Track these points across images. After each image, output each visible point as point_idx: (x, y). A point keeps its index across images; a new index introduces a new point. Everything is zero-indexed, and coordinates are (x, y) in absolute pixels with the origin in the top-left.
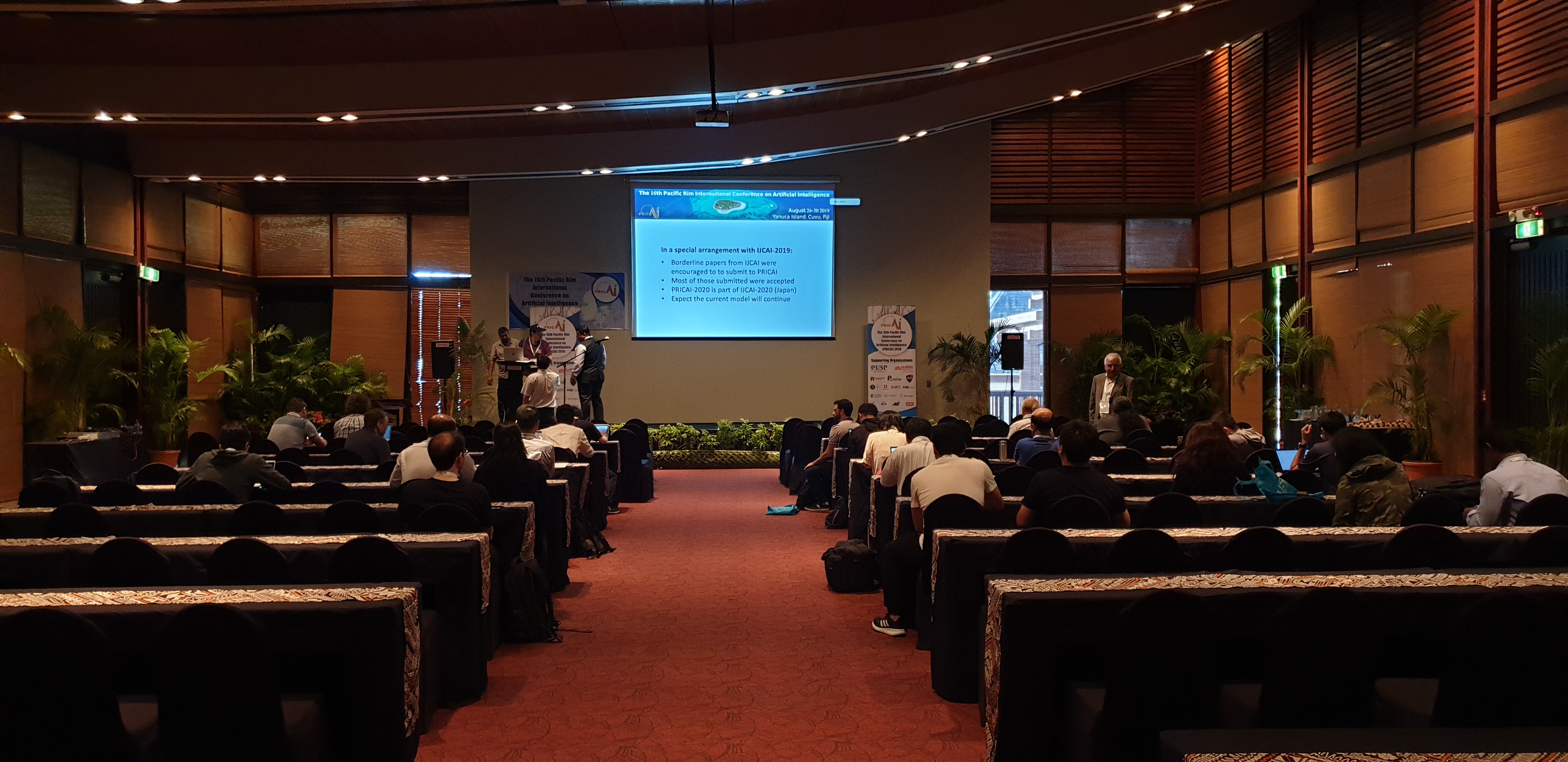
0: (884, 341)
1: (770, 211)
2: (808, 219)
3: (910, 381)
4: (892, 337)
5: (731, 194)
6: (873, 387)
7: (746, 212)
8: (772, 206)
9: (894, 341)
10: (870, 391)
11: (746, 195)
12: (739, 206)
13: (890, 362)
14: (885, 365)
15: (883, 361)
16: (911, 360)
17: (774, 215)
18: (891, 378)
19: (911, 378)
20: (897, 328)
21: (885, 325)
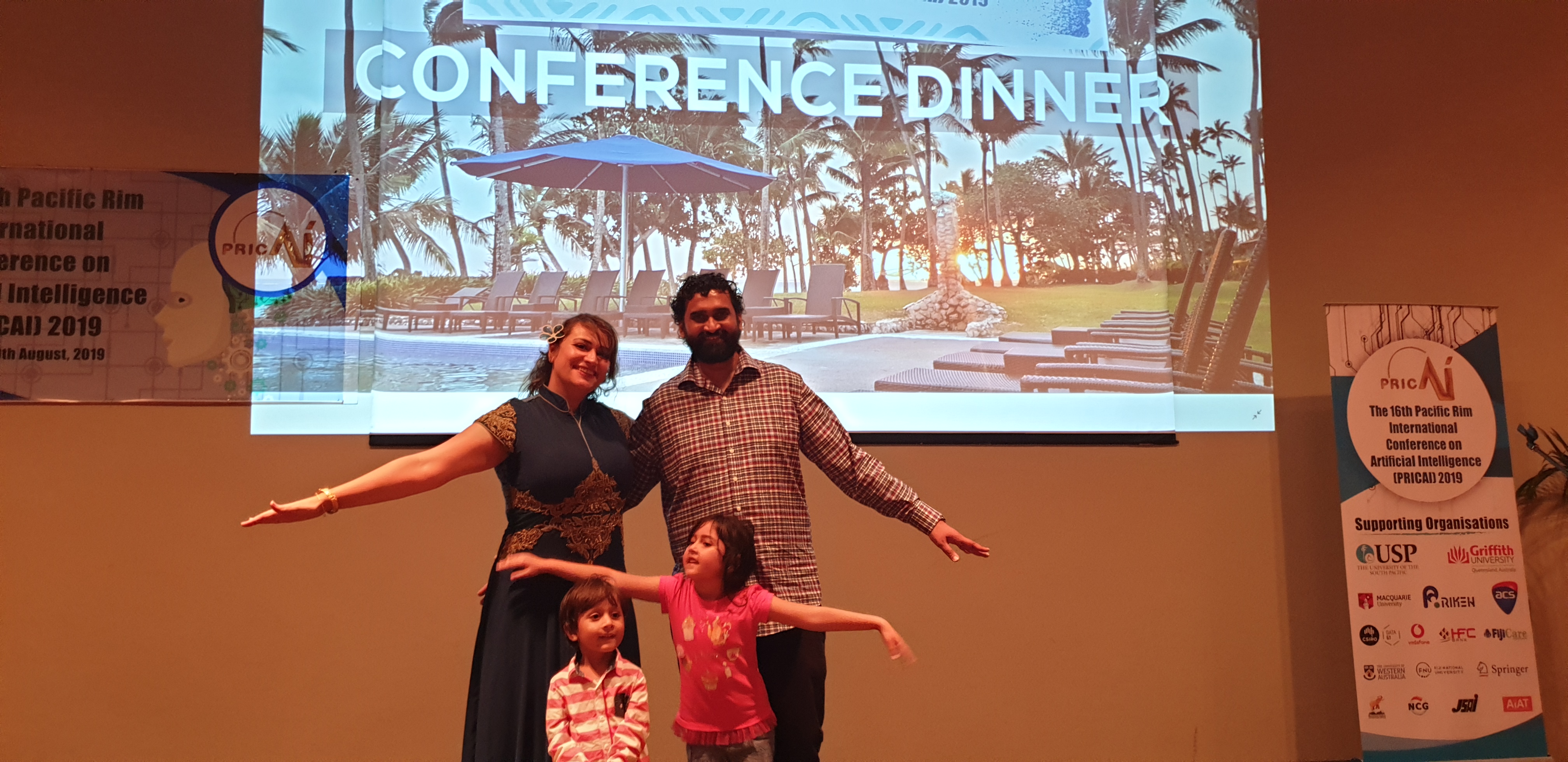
0: (1397, 445)
3: (1507, 606)
4: (1426, 429)
6: (1370, 636)
9: (1432, 445)
10: (1361, 654)
13: (1425, 529)
14: (1409, 540)
15: (1397, 525)
16: (1501, 524)
18: (1436, 595)
19: (1509, 593)
20: (1444, 395)
21: (1392, 381)
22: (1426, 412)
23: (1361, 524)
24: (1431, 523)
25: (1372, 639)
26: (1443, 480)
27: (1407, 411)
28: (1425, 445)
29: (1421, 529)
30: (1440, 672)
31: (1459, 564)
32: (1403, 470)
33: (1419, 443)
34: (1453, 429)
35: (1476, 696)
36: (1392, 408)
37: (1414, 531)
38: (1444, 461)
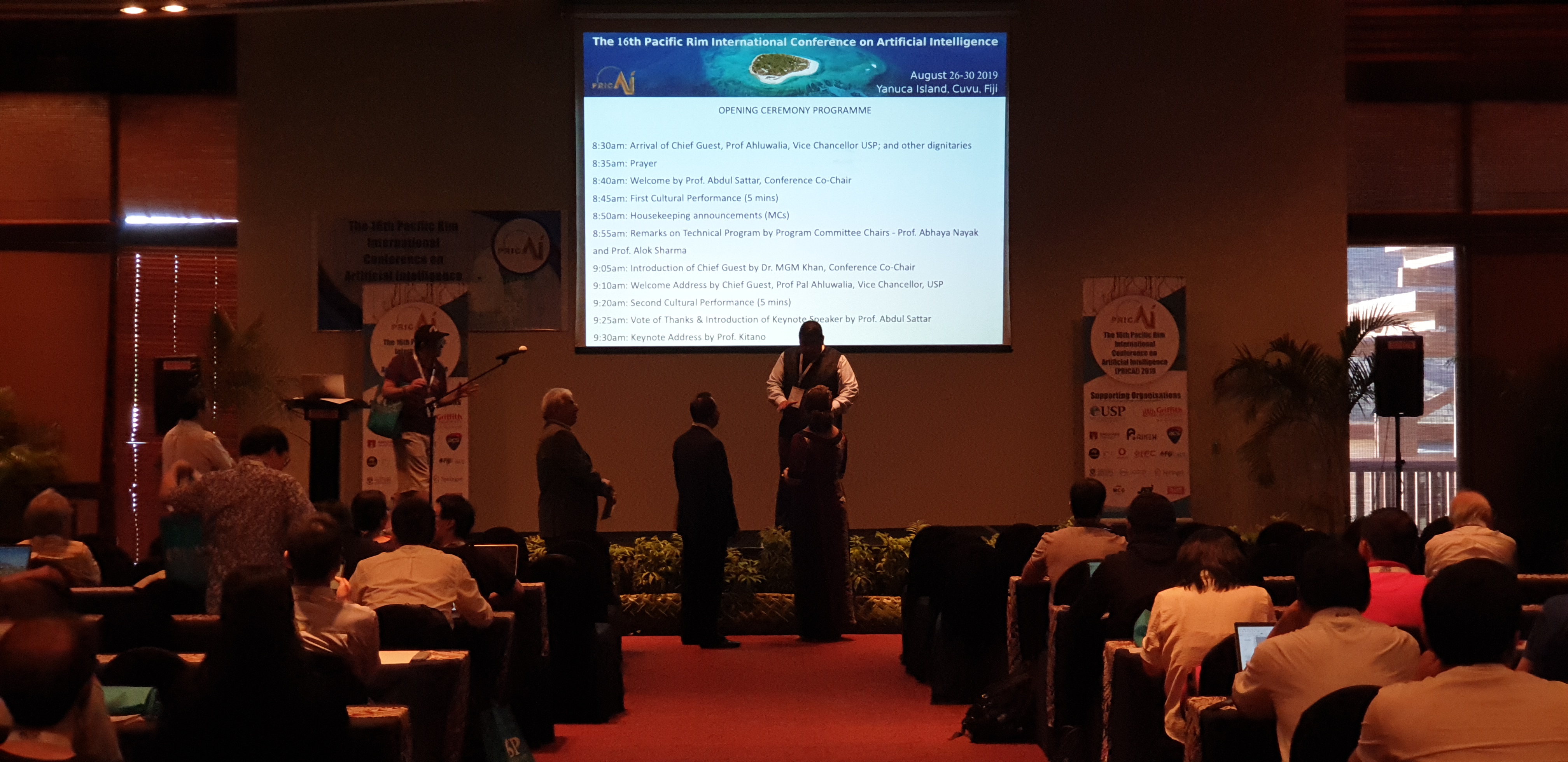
0: (1118, 354)
1: (871, 76)
2: (951, 94)
3: (1175, 439)
4: (1136, 344)
5: (789, 41)
6: (1094, 454)
7: (819, 79)
8: (874, 66)
9: (1139, 353)
10: (1090, 461)
11: (820, 43)
12: (803, 68)
13: (1131, 398)
14: (1121, 405)
15: (1115, 397)
16: (1177, 396)
17: (880, 86)
18: (1134, 433)
19: (1177, 433)
20: (1148, 325)
21: (1119, 319)
22: (1137, 335)
23: (1094, 396)
24: (1134, 395)
25: (1096, 455)
26: (1144, 372)
27: (1126, 335)
28: (1135, 354)
29: (1129, 399)
30: (1132, 473)
32: (1121, 367)
33: (1131, 352)
34: (1153, 344)
35: (1152, 486)
36: (1117, 333)
37: (1125, 399)
38: (1145, 362)
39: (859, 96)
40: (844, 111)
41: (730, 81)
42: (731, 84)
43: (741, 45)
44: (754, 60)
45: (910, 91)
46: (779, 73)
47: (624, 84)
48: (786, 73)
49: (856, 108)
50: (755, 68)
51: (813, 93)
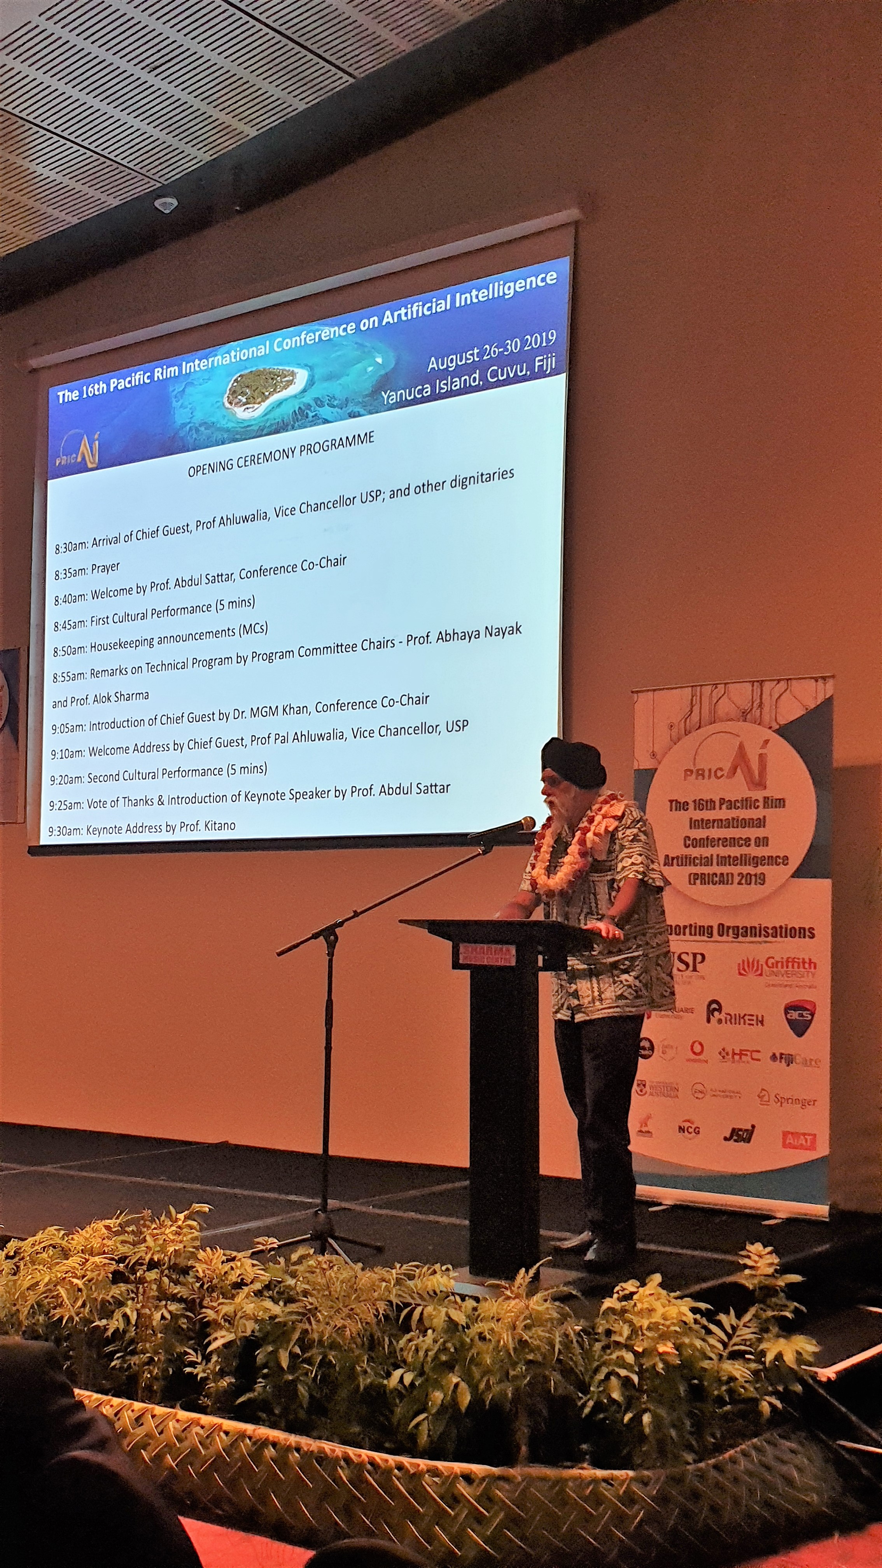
1: (374, 379)
2: (487, 386)
3: (800, 1028)
4: (728, 823)
5: (271, 346)
6: (645, 1049)
7: (308, 399)
8: (379, 360)
9: (733, 842)
11: (310, 338)
12: (290, 383)
13: (716, 937)
15: (687, 930)
16: (806, 932)
17: (385, 394)
18: (720, 1010)
19: (804, 1015)
20: (753, 783)
21: (698, 770)
22: (731, 805)
24: (723, 929)
25: (646, 1052)
26: (743, 881)
27: (709, 804)
28: (727, 842)
29: (711, 937)
30: (714, 1095)
31: (751, 976)
32: (700, 870)
33: (719, 839)
34: (761, 823)
35: (753, 1126)
36: (695, 801)
37: (705, 938)
38: (744, 860)
39: (360, 415)
40: (339, 445)
41: (200, 426)
42: (202, 429)
43: (216, 365)
44: (230, 386)
45: (427, 392)
46: (260, 399)
47: (88, 453)
48: (267, 398)
49: (354, 436)
50: (231, 397)
51: (300, 423)
